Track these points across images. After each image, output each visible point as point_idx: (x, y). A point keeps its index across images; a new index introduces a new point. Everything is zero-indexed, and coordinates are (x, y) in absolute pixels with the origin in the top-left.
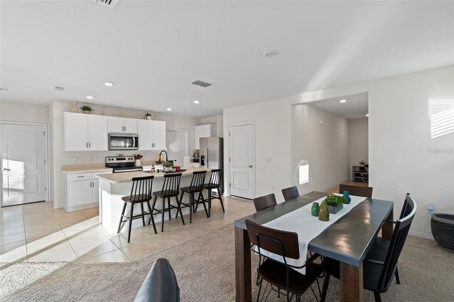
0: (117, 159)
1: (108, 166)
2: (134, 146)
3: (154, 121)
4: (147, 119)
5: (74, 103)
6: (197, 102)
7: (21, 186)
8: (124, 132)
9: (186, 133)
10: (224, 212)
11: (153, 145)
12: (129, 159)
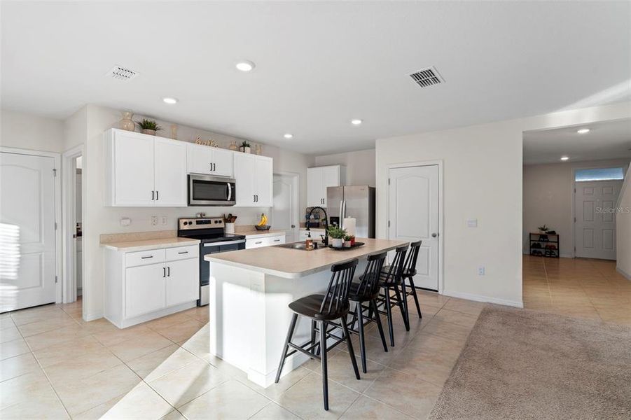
0: (198, 223)
1: (182, 234)
2: (229, 199)
3: (254, 155)
4: (244, 152)
5: (128, 113)
6: (357, 122)
7: (12, 275)
8: (214, 173)
9: (296, 179)
10: (420, 317)
11: (256, 198)
12: (216, 222)
